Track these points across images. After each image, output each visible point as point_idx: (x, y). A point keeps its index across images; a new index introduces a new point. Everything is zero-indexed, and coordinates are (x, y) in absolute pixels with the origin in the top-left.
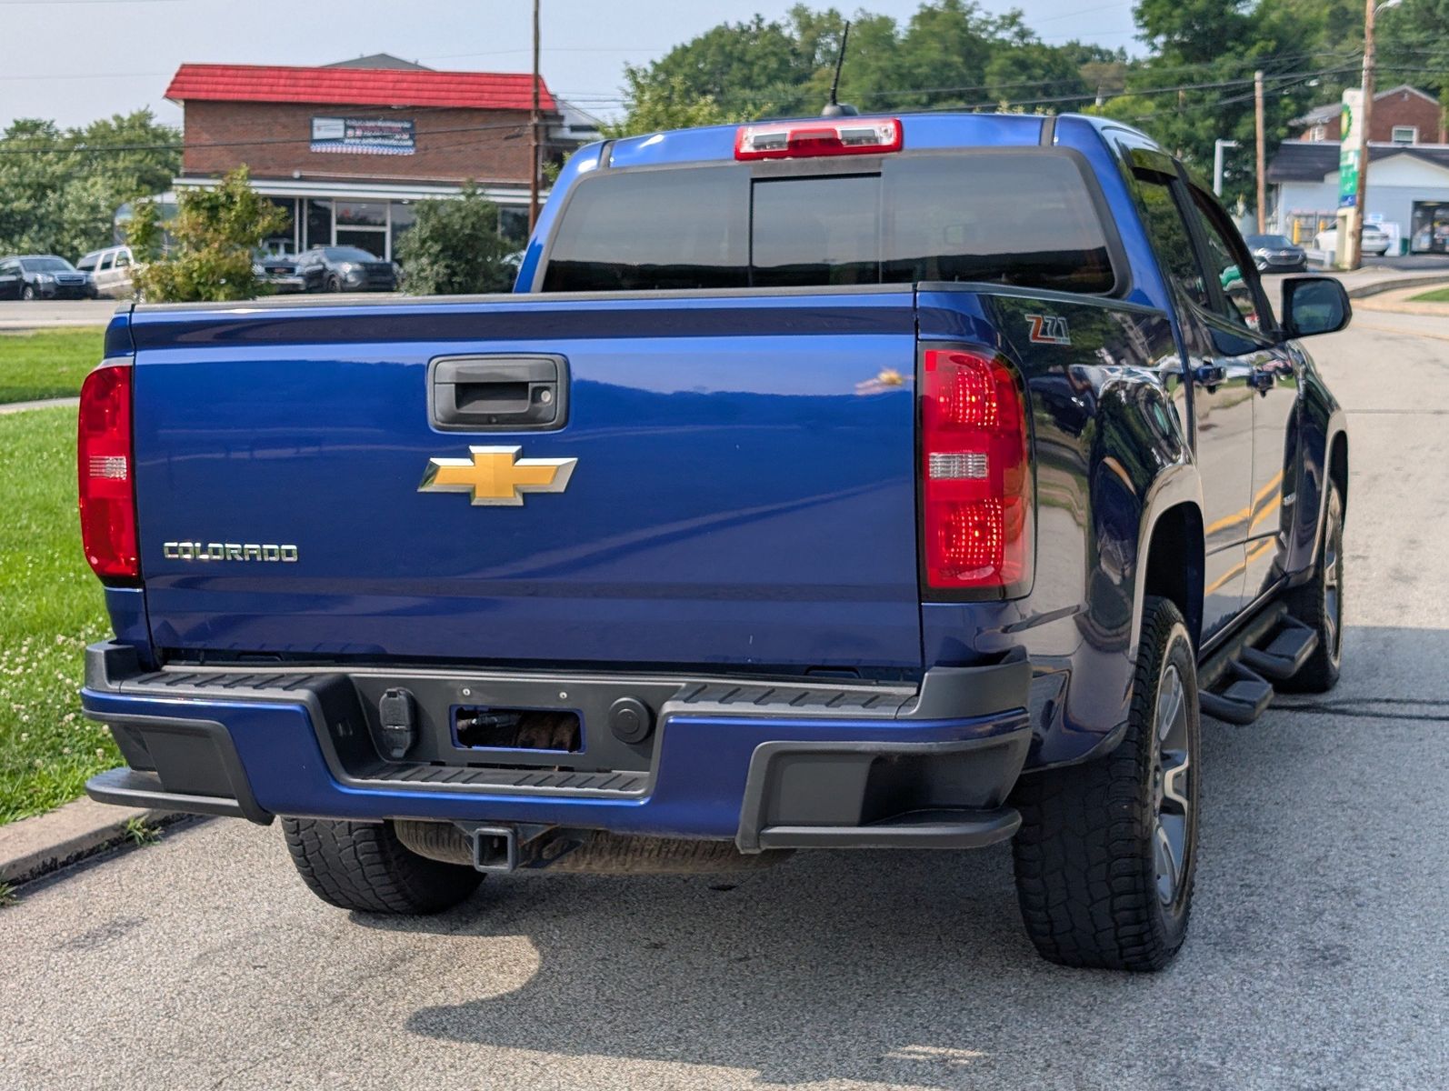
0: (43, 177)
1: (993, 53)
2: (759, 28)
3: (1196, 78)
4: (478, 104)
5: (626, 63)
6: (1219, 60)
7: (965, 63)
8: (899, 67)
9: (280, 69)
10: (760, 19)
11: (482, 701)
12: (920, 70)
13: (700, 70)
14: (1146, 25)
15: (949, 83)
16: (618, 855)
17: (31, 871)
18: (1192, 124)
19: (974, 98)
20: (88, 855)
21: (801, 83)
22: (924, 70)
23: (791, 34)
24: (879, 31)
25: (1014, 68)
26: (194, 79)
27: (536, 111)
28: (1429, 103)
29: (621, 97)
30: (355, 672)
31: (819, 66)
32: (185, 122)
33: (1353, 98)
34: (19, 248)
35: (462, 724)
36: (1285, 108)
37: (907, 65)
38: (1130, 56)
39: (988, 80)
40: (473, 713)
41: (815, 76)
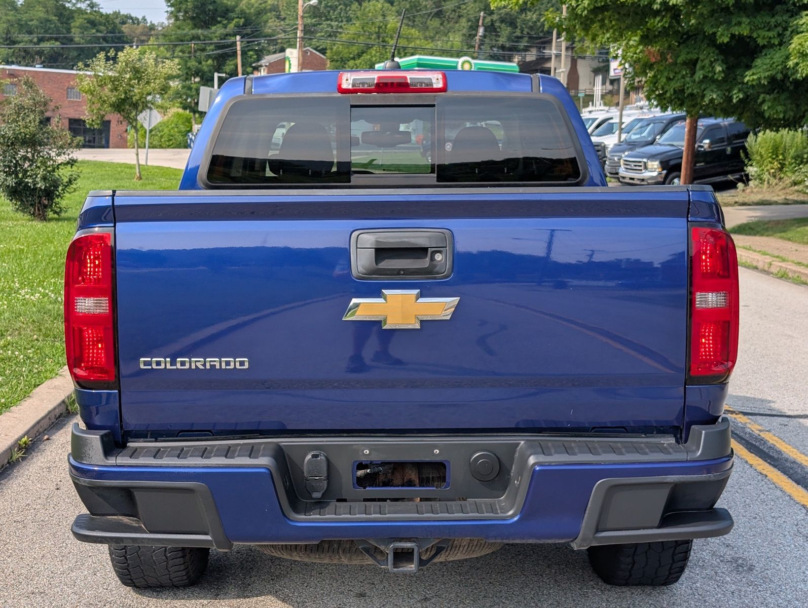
1: (76, 15)
3: (202, 38)
6: (214, 28)
11: (377, 457)
14: (172, 5)
15: (50, 31)
18: (200, 63)
25: (89, 25)
28: (321, 57)
33: (291, 53)
35: (360, 473)
36: (251, 57)
38: (149, 21)
39: (73, 30)
40: (369, 465)
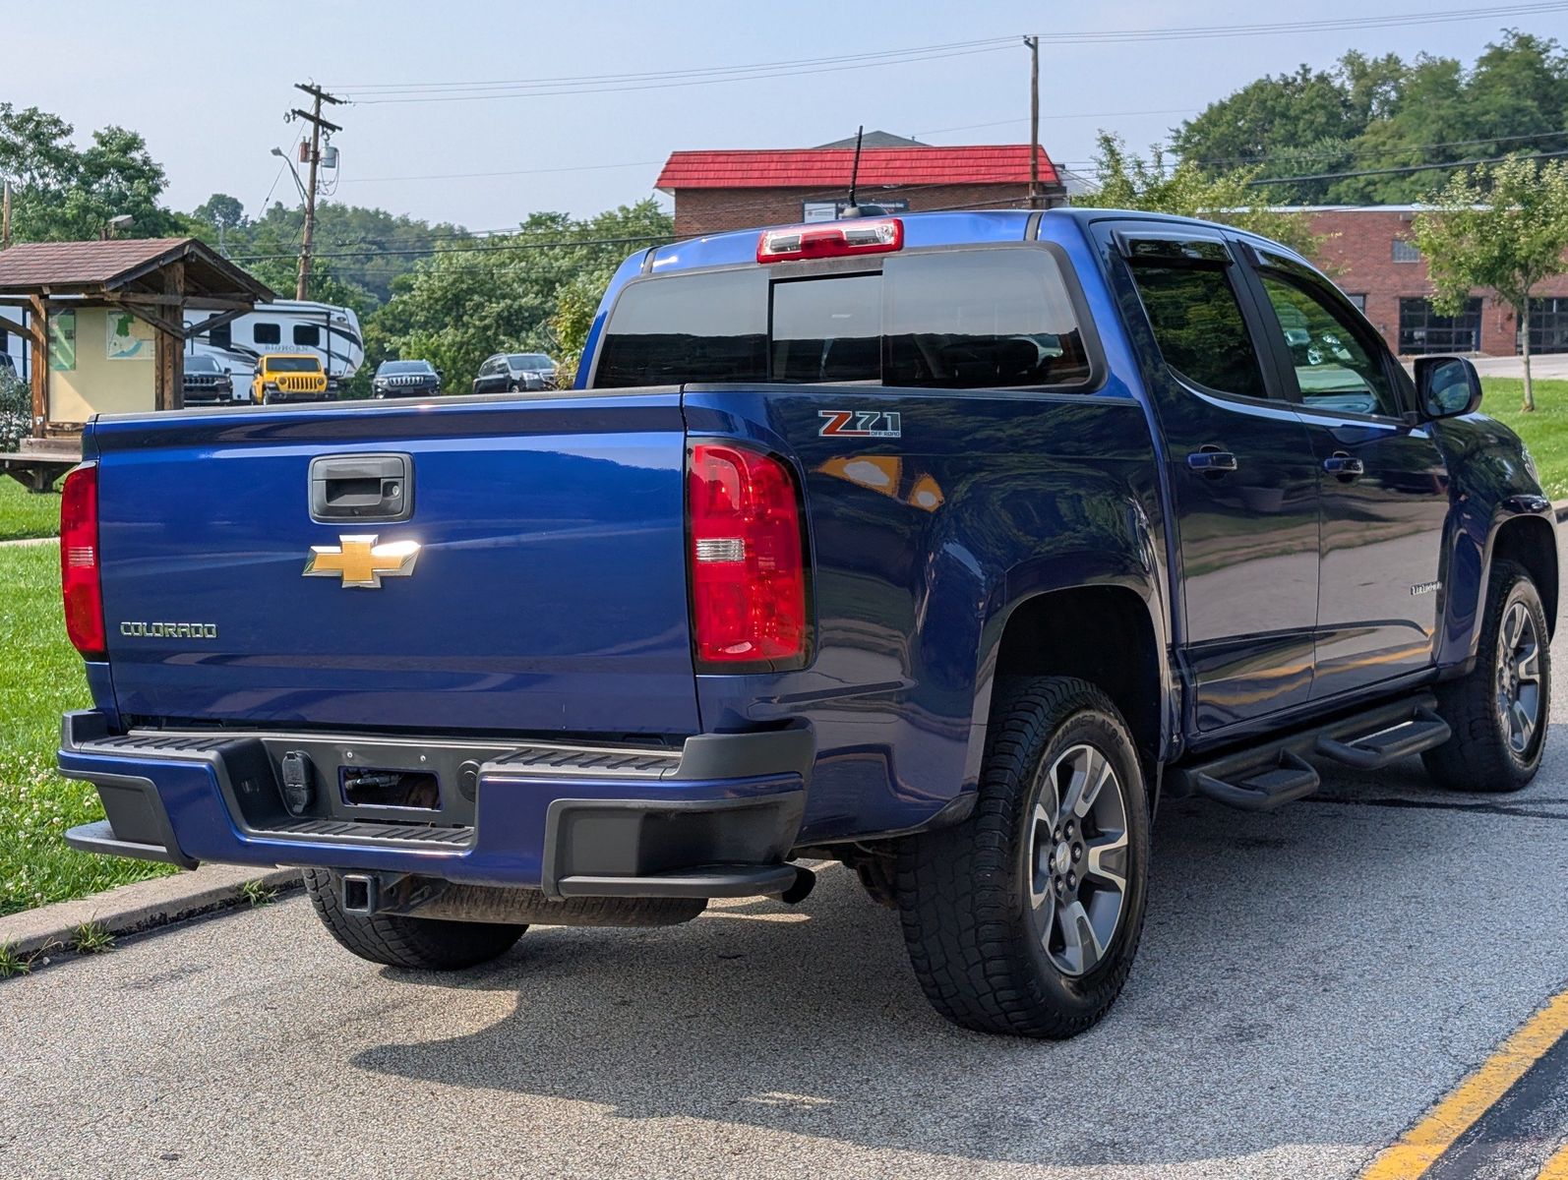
0: (549, 272)
2: (1305, 79)
4: (974, 179)
5: (1101, 131)
7: (1540, 107)
8: (1463, 115)
9: (770, 153)
10: (1307, 71)
11: (361, 762)
12: (1487, 117)
13: (1239, 128)
16: (492, 904)
17: (138, 924)
19: (1551, 146)
20: (201, 913)
21: (1354, 137)
22: (1492, 117)
23: (1343, 84)
24: (1439, 77)
26: (685, 167)
27: (1034, 183)
29: (1095, 165)
30: (265, 736)
31: (1374, 118)
32: (676, 211)
34: (526, 345)
35: (349, 783)
37: (1472, 112)
40: (358, 773)
41: (1368, 129)
